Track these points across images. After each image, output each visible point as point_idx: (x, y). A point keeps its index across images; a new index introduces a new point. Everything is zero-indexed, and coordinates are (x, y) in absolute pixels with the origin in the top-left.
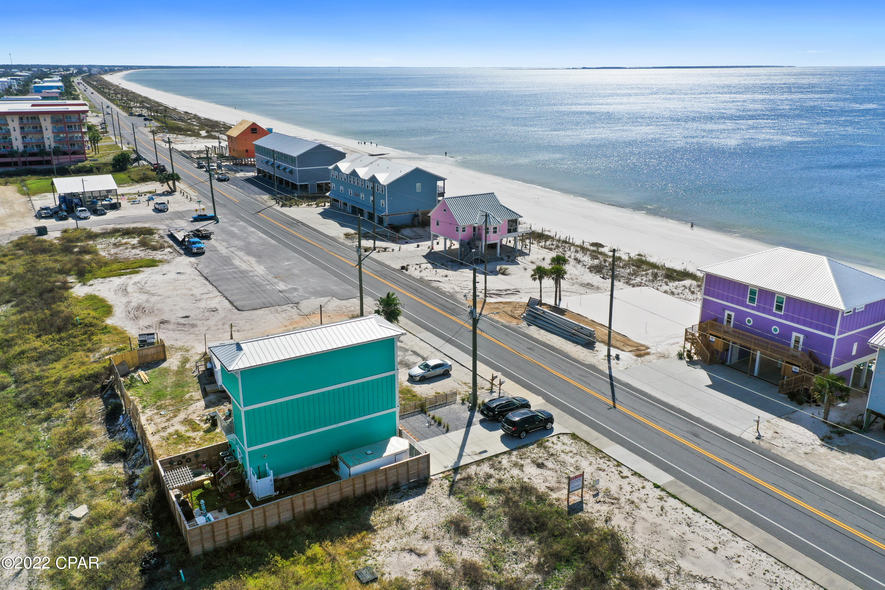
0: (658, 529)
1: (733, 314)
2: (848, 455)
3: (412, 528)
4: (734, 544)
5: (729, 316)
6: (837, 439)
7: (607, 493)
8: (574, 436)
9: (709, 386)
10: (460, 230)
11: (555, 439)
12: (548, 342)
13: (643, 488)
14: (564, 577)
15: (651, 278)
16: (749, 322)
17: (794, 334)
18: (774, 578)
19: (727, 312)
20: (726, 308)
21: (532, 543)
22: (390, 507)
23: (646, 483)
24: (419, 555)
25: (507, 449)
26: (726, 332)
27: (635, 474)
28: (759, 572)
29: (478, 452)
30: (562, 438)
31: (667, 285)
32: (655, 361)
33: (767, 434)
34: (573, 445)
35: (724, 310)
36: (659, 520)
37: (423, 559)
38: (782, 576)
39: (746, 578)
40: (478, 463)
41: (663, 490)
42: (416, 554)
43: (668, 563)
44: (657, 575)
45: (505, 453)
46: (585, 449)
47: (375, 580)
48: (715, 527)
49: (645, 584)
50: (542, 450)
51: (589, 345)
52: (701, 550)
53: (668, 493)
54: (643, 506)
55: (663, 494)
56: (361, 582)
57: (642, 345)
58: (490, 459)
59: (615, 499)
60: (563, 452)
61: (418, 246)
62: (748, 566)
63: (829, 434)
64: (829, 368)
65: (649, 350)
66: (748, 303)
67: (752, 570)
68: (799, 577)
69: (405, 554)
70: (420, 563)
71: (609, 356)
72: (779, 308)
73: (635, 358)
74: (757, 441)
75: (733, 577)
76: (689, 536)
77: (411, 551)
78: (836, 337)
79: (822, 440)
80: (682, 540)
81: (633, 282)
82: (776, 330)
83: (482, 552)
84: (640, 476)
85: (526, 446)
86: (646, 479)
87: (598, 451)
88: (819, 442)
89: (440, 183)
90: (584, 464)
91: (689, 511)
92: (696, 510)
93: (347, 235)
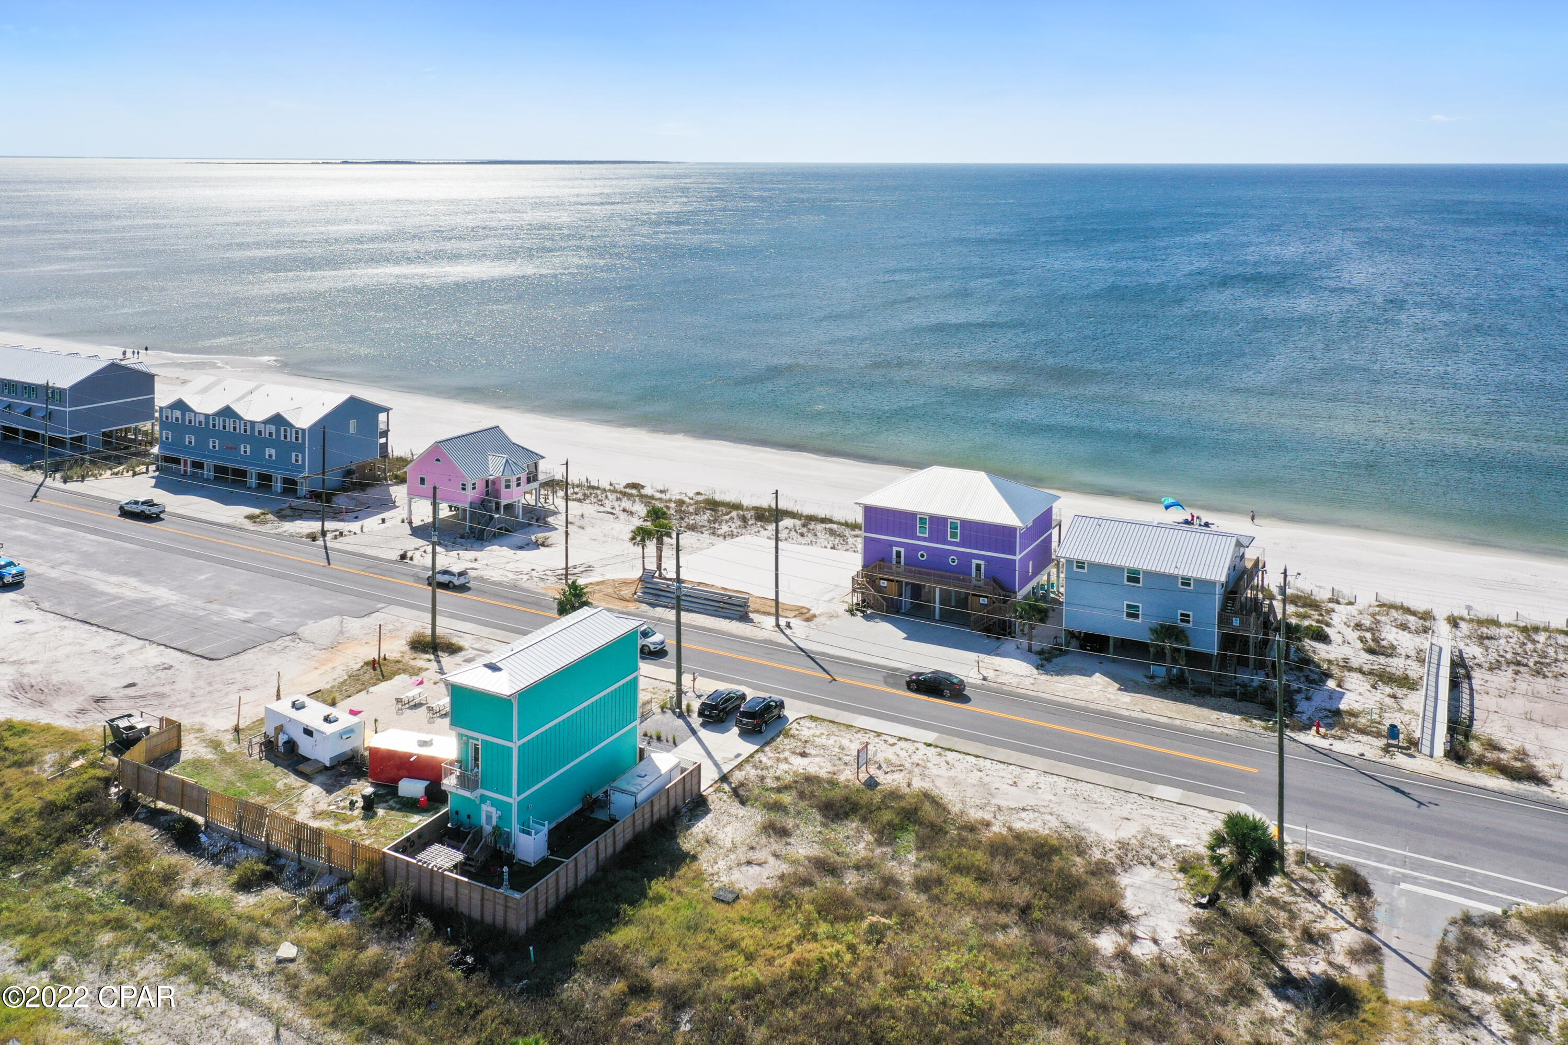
0: (957, 780)
1: (902, 550)
2: (1067, 678)
3: (728, 845)
4: (1026, 775)
5: (898, 553)
6: (1048, 666)
7: (889, 762)
8: (812, 718)
9: (905, 639)
10: (469, 487)
11: (795, 725)
12: (694, 623)
13: (917, 749)
14: (908, 842)
15: (739, 523)
16: (923, 556)
17: (975, 562)
18: (1073, 792)
19: (895, 549)
20: (892, 544)
21: (854, 825)
22: (689, 832)
23: (916, 745)
24: (759, 865)
25: (757, 747)
26: (898, 574)
27: (900, 739)
28: (1060, 791)
29: (733, 757)
30: (802, 722)
31: (765, 529)
32: (828, 623)
33: (990, 674)
34: (819, 727)
35: (891, 546)
36: (952, 773)
37: (766, 866)
38: (1079, 789)
39: (1053, 798)
40: (739, 767)
41: (936, 747)
42: (757, 864)
43: (986, 805)
44: (985, 817)
45: (757, 751)
46: (834, 728)
47: (738, 897)
48: (1002, 766)
49: (980, 827)
50: (792, 740)
51: (744, 618)
52: (1004, 788)
53: (942, 748)
54: (929, 765)
55: (939, 750)
56: (728, 903)
57: (803, 608)
58: (746, 761)
59: (901, 766)
60: (814, 736)
61: (383, 521)
62: (1049, 789)
63: (1040, 662)
64: (1015, 593)
65: (812, 612)
66: (918, 534)
67: (1054, 791)
68: (1091, 786)
69: (744, 868)
70: (766, 872)
71: (778, 625)
72: (954, 535)
73: (805, 623)
74: (984, 682)
75: (1044, 800)
76: (986, 779)
77: (749, 863)
78: (1018, 557)
79: (1037, 669)
80: (982, 784)
81: (720, 532)
82: (953, 561)
83: (816, 846)
84: (906, 740)
85: (773, 739)
86: (914, 741)
87: (849, 727)
88: (1035, 671)
89: (382, 417)
90: (845, 742)
91: (972, 759)
92: (977, 756)
93: (250, 517)
